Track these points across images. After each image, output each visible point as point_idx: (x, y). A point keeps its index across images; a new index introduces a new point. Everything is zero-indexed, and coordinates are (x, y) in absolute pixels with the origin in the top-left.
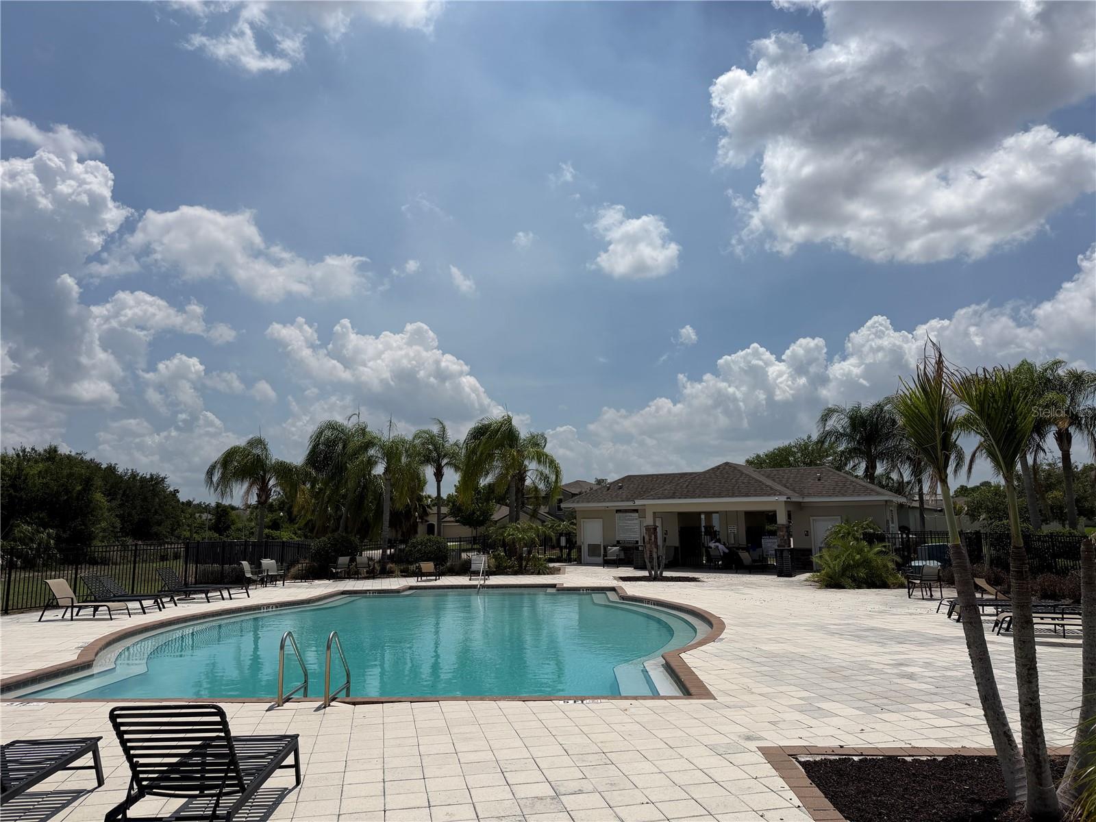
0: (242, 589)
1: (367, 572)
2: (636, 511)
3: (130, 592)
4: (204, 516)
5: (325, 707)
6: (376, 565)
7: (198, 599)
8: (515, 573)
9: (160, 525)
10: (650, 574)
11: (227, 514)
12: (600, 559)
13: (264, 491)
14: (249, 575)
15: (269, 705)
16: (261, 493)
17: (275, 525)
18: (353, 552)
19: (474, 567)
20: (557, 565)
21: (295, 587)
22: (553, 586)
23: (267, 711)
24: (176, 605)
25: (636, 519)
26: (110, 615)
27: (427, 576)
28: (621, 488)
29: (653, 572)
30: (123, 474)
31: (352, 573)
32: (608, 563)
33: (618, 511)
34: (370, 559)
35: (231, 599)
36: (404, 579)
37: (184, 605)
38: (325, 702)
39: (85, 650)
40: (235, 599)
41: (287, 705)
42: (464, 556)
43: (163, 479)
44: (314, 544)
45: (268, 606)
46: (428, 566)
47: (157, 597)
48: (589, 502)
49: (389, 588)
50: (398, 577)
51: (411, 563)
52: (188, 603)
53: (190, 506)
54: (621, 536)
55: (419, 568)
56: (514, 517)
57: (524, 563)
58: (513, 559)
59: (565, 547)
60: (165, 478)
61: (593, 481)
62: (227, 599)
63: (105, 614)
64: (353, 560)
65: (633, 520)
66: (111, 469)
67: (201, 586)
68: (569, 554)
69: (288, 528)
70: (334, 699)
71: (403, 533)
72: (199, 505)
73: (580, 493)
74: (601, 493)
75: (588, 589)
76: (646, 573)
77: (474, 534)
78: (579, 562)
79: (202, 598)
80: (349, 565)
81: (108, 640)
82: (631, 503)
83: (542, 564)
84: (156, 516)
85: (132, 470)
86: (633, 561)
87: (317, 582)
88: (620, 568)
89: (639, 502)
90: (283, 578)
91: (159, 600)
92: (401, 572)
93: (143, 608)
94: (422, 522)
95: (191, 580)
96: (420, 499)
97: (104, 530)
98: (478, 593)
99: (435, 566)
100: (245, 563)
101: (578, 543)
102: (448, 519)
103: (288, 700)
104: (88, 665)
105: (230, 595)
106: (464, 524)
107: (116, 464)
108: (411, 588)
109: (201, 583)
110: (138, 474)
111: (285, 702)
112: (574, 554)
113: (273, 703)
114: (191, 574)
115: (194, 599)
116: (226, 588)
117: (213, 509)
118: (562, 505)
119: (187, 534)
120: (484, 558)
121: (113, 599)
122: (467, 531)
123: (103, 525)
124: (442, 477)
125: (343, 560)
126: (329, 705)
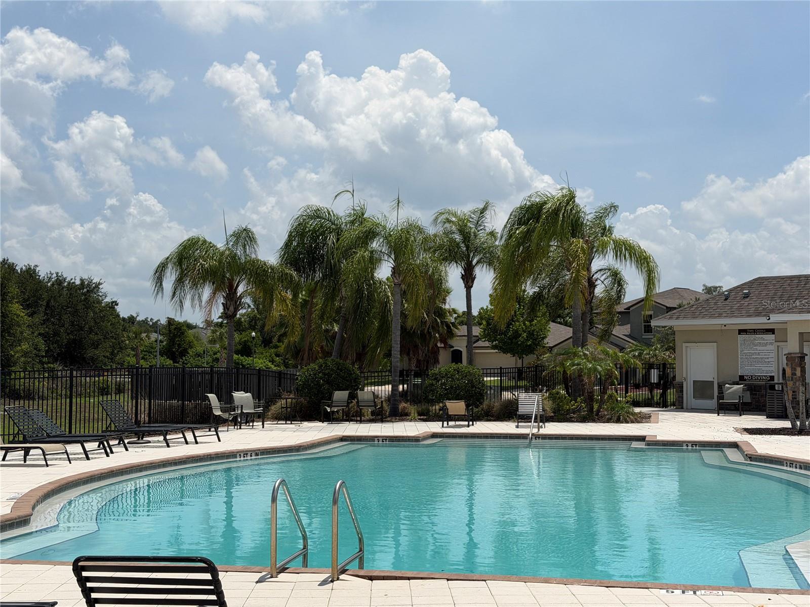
0: (210, 431)
1: (373, 413)
2: (772, 331)
3: (67, 433)
4: (154, 336)
5: (332, 581)
6: (384, 404)
7: (155, 442)
8: (583, 420)
9: (96, 348)
10: (794, 425)
11: (183, 333)
12: (713, 403)
13: (232, 301)
14: (217, 413)
15: (260, 575)
16: (228, 302)
17: (246, 350)
18: (353, 385)
19: (522, 410)
20: (645, 410)
21: (279, 429)
22: (642, 439)
23: (257, 582)
24: (127, 450)
25: (771, 344)
26: (46, 460)
27: (455, 420)
28: (746, 296)
29: (798, 423)
30: (46, 280)
31: (352, 415)
32: (724, 408)
33: (741, 332)
34: (375, 396)
35: (197, 443)
36: (424, 424)
37: (137, 449)
38: (333, 574)
39: (19, 502)
40: (201, 443)
41: (282, 576)
42: (507, 395)
43: (98, 285)
44: (301, 373)
45: (245, 453)
46: (457, 407)
47: (102, 440)
48: (694, 318)
49: (405, 434)
50: (415, 420)
51: (432, 402)
52: (142, 447)
53: (133, 323)
54: (746, 370)
55: (444, 409)
56: (579, 340)
57: (596, 407)
58: (579, 399)
59: (657, 386)
60: (100, 284)
61: (700, 289)
62: (191, 443)
63: (38, 460)
64: (352, 396)
65: (766, 345)
66: (30, 273)
67: (157, 425)
68: (663, 395)
69: (262, 353)
70: (343, 571)
71: (418, 361)
72: (145, 322)
73: (680, 306)
74: (716, 304)
75: (694, 444)
76: (787, 424)
77: (519, 365)
78: (679, 406)
79: (159, 442)
80: (348, 403)
81: (45, 491)
82: (763, 320)
83: (623, 408)
84: (91, 336)
85: (57, 273)
86: (765, 406)
87: (306, 424)
88: (743, 417)
89: (775, 318)
90: (262, 417)
91: (105, 443)
92: (420, 414)
93: (85, 452)
94: (445, 347)
95: (144, 417)
96: (441, 313)
97: (25, 354)
98: (529, 446)
99: (467, 406)
100: (212, 397)
101: (678, 379)
102: (480, 343)
103: (283, 570)
104: (24, 521)
105: (195, 437)
106: (505, 351)
107: (36, 266)
108: (434, 435)
109: (156, 422)
110: (65, 279)
111: (280, 572)
112: (671, 395)
113: (264, 573)
114: (143, 409)
115: (149, 442)
116: (189, 428)
117: (164, 327)
118: (654, 323)
119: (133, 361)
120: (536, 397)
121: (47, 439)
122: (508, 361)
123: (25, 346)
124: (473, 282)
125: (340, 395)
126: (338, 579)
